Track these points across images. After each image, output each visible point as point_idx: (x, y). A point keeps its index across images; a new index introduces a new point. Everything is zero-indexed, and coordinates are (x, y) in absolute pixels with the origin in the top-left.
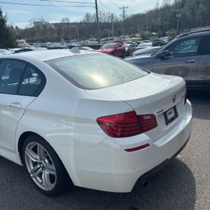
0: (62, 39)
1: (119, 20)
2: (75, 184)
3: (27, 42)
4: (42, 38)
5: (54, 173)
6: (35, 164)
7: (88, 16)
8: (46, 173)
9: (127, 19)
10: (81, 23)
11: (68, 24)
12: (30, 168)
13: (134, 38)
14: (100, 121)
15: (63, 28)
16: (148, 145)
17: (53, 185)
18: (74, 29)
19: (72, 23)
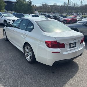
0: (52, 12)
1: (79, 6)
2: (37, 61)
3: (38, 12)
4: (45, 11)
5: (31, 56)
6: (27, 53)
7: (65, 3)
8: (30, 56)
9: (83, 6)
10: (61, 6)
11: (56, 6)
12: (26, 54)
13: (84, 15)
14: (46, 42)
15: (53, 7)
16: (59, 52)
17: (31, 60)
18: (58, 8)
19: (58, 6)
